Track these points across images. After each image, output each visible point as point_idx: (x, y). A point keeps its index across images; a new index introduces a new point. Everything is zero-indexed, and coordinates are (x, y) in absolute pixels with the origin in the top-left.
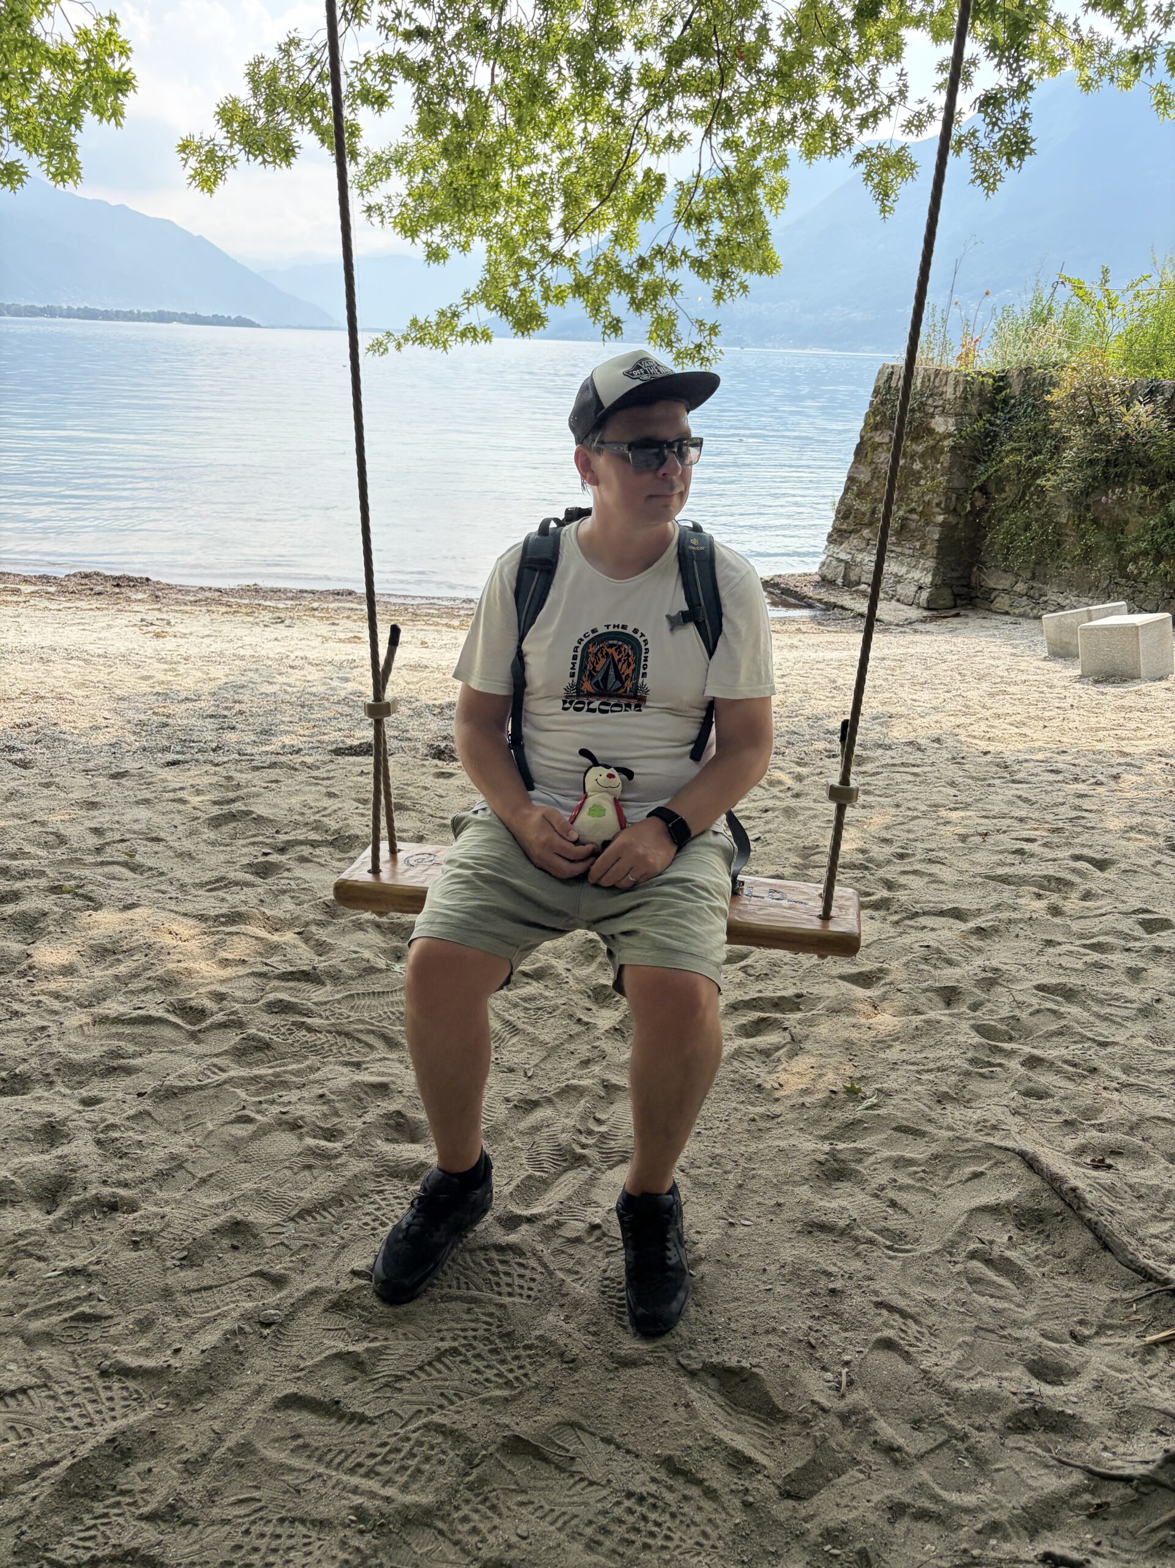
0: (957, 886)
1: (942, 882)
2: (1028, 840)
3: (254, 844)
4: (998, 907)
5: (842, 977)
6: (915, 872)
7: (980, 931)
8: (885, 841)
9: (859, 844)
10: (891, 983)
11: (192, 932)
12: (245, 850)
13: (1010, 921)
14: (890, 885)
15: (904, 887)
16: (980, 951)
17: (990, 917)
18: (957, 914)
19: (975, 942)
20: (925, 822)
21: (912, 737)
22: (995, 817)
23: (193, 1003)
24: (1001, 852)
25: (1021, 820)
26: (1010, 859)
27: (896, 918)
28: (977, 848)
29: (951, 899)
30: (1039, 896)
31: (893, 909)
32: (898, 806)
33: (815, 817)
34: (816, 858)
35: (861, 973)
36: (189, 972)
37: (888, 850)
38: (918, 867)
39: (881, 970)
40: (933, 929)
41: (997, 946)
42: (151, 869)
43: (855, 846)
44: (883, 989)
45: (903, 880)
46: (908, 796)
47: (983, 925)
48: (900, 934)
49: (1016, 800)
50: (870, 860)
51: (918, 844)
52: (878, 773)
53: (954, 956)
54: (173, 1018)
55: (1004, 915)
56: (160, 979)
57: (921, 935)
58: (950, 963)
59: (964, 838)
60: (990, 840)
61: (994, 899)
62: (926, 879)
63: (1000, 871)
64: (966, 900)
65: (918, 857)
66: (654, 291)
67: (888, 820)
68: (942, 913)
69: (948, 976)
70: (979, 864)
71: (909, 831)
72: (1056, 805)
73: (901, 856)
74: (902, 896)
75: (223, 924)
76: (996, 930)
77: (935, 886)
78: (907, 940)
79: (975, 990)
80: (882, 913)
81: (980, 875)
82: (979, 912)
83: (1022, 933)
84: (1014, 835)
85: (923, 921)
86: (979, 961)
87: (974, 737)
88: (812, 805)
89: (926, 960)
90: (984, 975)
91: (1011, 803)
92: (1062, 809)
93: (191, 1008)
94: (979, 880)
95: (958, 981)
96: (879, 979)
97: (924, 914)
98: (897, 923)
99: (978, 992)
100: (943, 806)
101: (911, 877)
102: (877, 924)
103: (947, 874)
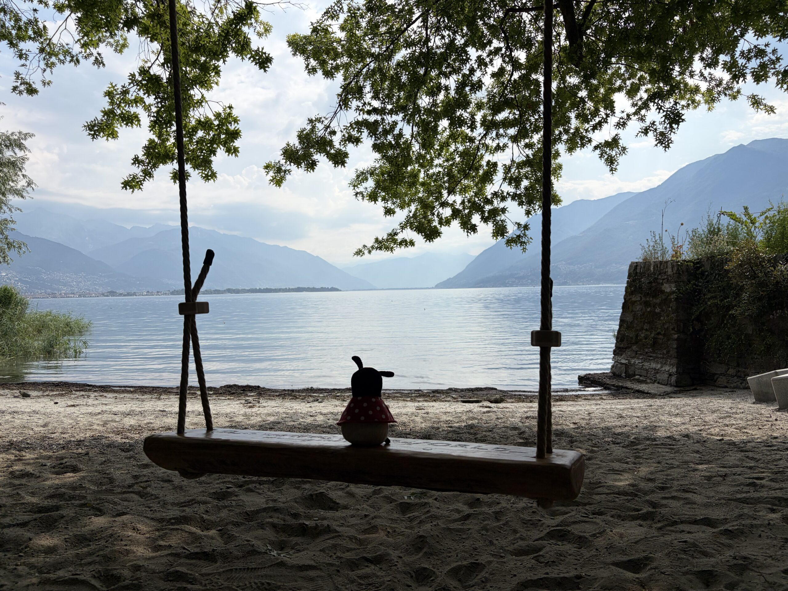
0: (706, 506)
1: (695, 503)
2: (758, 478)
3: (223, 482)
4: (740, 516)
5: (617, 564)
6: (673, 498)
7: (727, 532)
8: (650, 480)
9: (631, 481)
10: (655, 568)
11: (148, 529)
12: (217, 486)
13: (752, 526)
14: (654, 505)
15: (665, 506)
16: (730, 546)
17: (735, 523)
18: (708, 522)
19: (724, 540)
20: (680, 470)
21: (669, 434)
22: (730, 467)
23: (115, 572)
24: (739, 485)
25: (751, 468)
26: (746, 489)
27: (659, 525)
28: (719, 484)
29: (701, 514)
30: (773, 511)
31: (656, 520)
32: (659, 463)
33: (600, 468)
34: (599, 489)
35: (629, 561)
36: (128, 552)
37: (651, 485)
38: (675, 494)
39: (647, 558)
40: (689, 532)
41: (744, 544)
43: (628, 483)
44: (649, 573)
45: (664, 502)
46: (667, 458)
47: (730, 528)
48: (663, 535)
49: (744, 458)
50: (639, 490)
51: (676, 483)
52: (646, 449)
53: (708, 550)
54: (93, 582)
55: (748, 522)
56: (104, 556)
57: (679, 535)
58: (705, 554)
59: (709, 478)
60: (729, 479)
61: (737, 512)
62: (682, 502)
63: (739, 496)
64: (716, 514)
65: (675, 488)
67: (652, 469)
68: (695, 522)
69: (705, 563)
70: (722, 492)
71: (667, 475)
72: (775, 460)
73: (662, 489)
74: (663, 511)
75: (172, 524)
76: (742, 532)
77: (689, 506)
78: (668, 538)
79: (728, 573)
80: (649, 522)
81: (724, 499)
82: (725, 521)
83: (763, 534)
84: (747, 476)
85: (681, 527)
86: (729, 553)
87: (712, 435)
88: (599, 462)
89: (684, 551)
90: (735, 562)
91: (740, 460)
92: (781, 462)
93: (112, 575)
94: (723, 501)
95: (713, 567)
96: (646, 565)
97: (682, 522)
98: (660, 529)
99: (732, 575)
100: (692, 462)
101: (671, 501)
102: (643, 530)
103: (697, 498)
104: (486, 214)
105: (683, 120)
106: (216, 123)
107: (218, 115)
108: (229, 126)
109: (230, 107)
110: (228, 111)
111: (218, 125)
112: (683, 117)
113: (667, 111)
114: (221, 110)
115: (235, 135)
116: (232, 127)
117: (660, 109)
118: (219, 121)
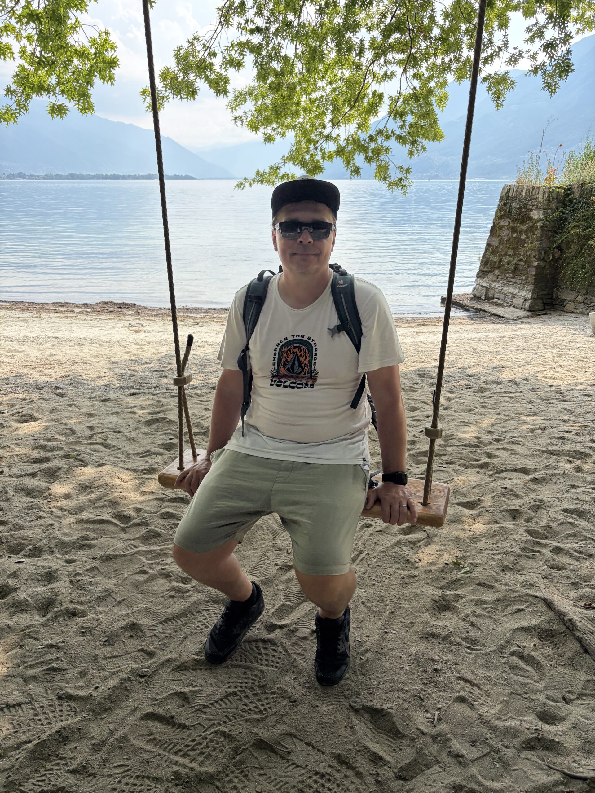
0: (525, 456)
1: (518, 454)
2: (567, 432)
3: (165, 434)
4: (546, 467)
5: (458, 504)
6: (504, 449)
7: (535, 480)
8: (490, 432)
9: (476, 434)
10: (484, 507)
11: (130, 478)
12: (161, 437)
13: (552, 475)
14: (490, 456)
15: (497, 456)
16: (534, 490)
17: (541, 472)
18: (524, 471)
19: (532, 486)
20: (513, 422)
21: (512, 378)
22: (550, 420)
23: (125, 513)
24: (552, 438)
25: (565, 421)
26: (556, 441)
27: (491, 473)
28: (539, 436)
29: (521, 463)
30: (570, 462)
31: (490, 468)
32: (499, 414)
33: (454, 420)
34: (452, 441)
35: (468, 502)
36: (125, 498)
37: (491, 437)
38: (506, 446)
39: (479, 500)
40: (510, 479)
41: (544, 488)
42: (114, 446)
43: (473, 435)
44: (479, 510)
45: (497, 453)
46: (506, 409)
47: (537, 477)
48: (492, 482)
49: (563, 410)
50: (481, 442)
51: (508, 434)
52: (491, 397)
53: (520, 493)
54: (114, 521)
55: (549, 472)
56: (111, 501)
57: (503, 482)
58: (517, 496)
59: (532, 431)
60: (546, 432)
61: (545, 462)
62: (510, 452)
63: (550, 448)
64: (529, 464)
65: (507, 441)
66: (377, 152)
67: (493, 421)
68: (516, 470)
69: (515, 503)
70: (539, 444)
71: (503, 427)
72: (585, 413)
73: (498, 440)
74: (495, 461)
75: (145, 474)
76: (544, 479)
77: (514, 456)
78: (495, 484)
79: (529, 511)
80: (484, 470)
81: (539, 450)
82: (536, 470)
83: (558, 481)
84: (560, 429)
85: (505, 474)
86: (533, 496)
87: (546, 378)
88: (453, 413)
89: (504, 495)
90: (534, 503)
91: (560, 412)
92: (588, 415)
93: (124, 516)
94: (538, 453)
95: (520, 506)
96: (478, 505)
97: (506, 471)
98: (491, 475)
99: (530, 512)
100: (523, 414)
101: (502, 451)
102: (480, 476)
103: (520, 450)
104: (370, 154)
105: (573, 70)
106: (93, 51)
107: (93, 42)
108: (106, 53)
109: (107, 33)
110: (104, 36)
111: (95, 54)
112: (573, 68)
113: (559, 59)
114: (96, 36)
115: (112, 63)
116: (109, 55)
117: (552, 57)
118: (96, 49)
